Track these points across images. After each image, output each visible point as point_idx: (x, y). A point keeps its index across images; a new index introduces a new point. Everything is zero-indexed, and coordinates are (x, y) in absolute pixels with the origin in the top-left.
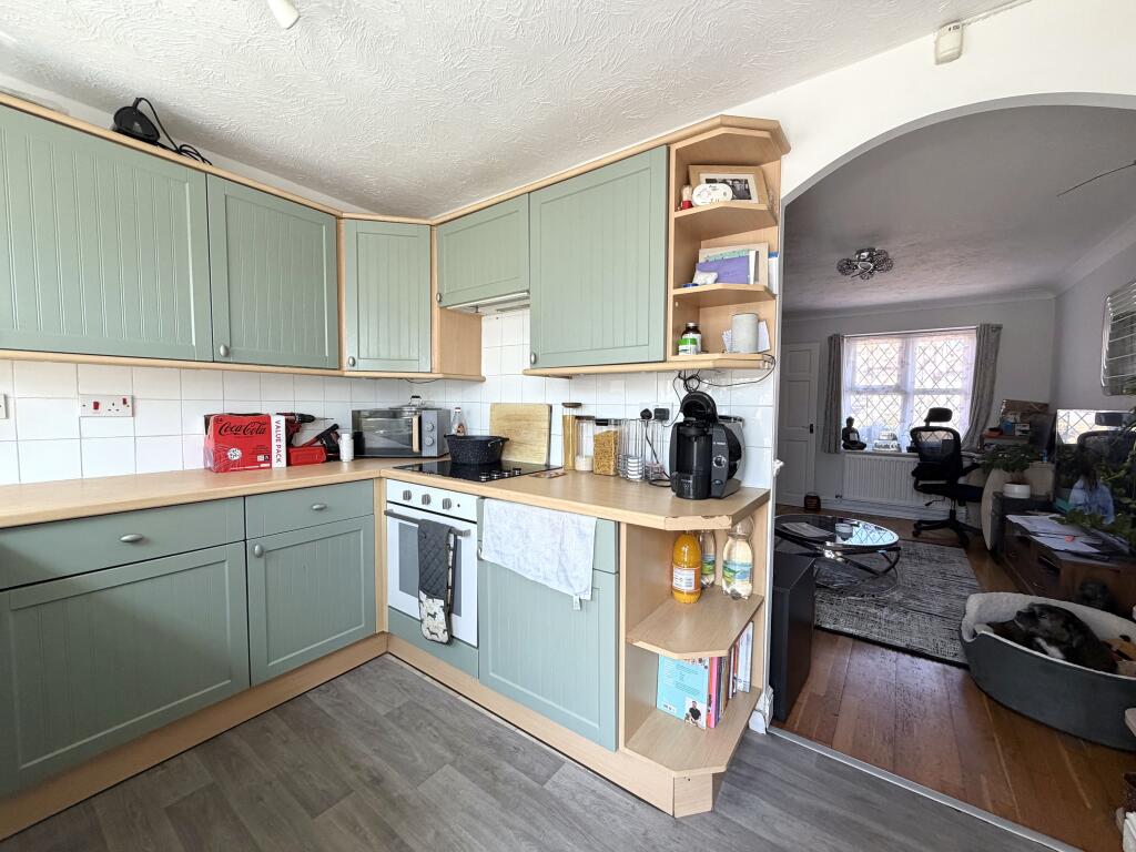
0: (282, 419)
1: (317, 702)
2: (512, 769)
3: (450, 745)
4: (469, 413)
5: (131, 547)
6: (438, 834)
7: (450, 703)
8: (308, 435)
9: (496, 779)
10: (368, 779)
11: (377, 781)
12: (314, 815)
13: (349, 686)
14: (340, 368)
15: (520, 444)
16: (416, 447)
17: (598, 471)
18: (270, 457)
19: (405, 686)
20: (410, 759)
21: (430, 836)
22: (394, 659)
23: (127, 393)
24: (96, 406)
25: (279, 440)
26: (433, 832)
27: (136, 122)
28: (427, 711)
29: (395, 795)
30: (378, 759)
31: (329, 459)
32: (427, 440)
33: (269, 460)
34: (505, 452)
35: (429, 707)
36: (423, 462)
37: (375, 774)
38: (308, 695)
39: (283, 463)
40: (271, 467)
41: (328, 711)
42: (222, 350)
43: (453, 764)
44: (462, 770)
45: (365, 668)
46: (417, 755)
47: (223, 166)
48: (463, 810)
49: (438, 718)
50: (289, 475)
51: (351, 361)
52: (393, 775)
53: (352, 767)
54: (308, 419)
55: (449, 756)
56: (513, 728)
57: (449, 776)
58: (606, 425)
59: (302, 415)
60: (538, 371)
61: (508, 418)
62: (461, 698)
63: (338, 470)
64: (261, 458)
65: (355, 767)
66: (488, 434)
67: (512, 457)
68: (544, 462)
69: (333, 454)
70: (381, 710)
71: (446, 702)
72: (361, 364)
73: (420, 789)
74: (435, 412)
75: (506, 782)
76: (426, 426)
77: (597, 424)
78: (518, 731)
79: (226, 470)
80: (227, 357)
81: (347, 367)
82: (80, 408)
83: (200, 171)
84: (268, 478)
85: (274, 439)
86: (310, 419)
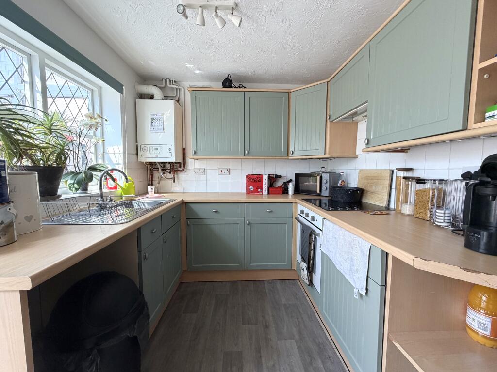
0: (267, 177)
1: (266, 285)
2: (322, 366)
3: (300, 333)
4: (350, 175)
5: (215, 213)
6: (274, 365)
7: (311, 314)
8: (279, 183)
9: (311, 363)
10: (264, 324)
11: (267, 327)
12: (244, 324)
13: (278, 285)
14: (288, 155)
15: (372, 193)
16: (318, 191)
17: (417, 216)
18: (262, 190)
19: (297, 297)
20: (282, 327)
21: (271, 363)
22: (299, 283)
23: (228, 167)
24: (221, 171)
25: (265, 184)
26: (273, 363)
27: (228, 83)
28: (300, 312)
29: (269, 337)
30: (271, 318)
31: (284, 193)
32: (324, 188)
33: (262, 191)
34: (364, 197)
35: (301, 312)
36: (322, 198)
37: (267, 324)
38: (265, 281)
39: (267, 193)
40: (262, 194)
41: (267, 291)
42: (247, 152)
43: (297, 342)
44: (299, 348)
45: (287, 281)
46: (285, 328)
47: (250, 87)
48: (289, 365)
49: (302, 318)
50: (269, 197)
51: (291, 152)
52: (273, 328)
53: (262, 316)
54: (278, 177)
55: (297, 337)
56: (334, 347)
57: (291, 345)
58: (424, 183)
59: (276, 175)
60: (369, 149)
61: (367, 178)
62: (317, 315)
63: (287, 197)
64: (259, 190)
65: (263, 317)
66: (356, 186)
67: (368, 200)
68: (384, 205)
69: (285, 191)
70: (283, 301)
71: (309, 313)
72: (296, 153)
73: (279, 342)
74: (328, 174)
75: (315, 368)
76: (324, 181)
77: (417, 183)
78: (336, 350)
79: (249, 194)
80: (248, 154)
81: (290, 155)
82: (218, 172)
83: (243, 91)
84: (262, 198)
85: (264, 184)
86: (280, 177)
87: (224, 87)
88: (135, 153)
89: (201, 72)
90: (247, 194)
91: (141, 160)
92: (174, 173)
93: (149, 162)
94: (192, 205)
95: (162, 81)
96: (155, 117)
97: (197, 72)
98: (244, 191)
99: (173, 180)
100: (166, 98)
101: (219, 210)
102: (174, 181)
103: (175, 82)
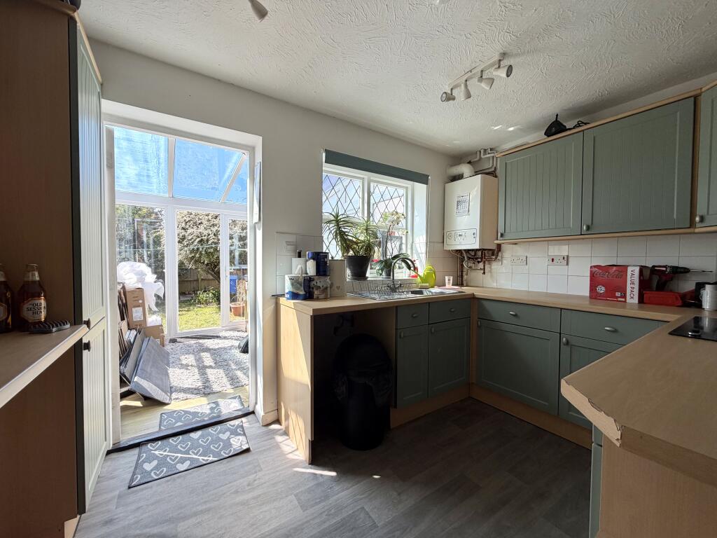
0: (637, 270)
5: (513, 317)
14: (691, 226)
18: (625, 294)
23: (565, 254)
24: (553, 260)
25: (633, 283)
27: (556, 128)
33: (625, 297)
39: (636, 300)
40: (625, 301)
50: (640, 308)
51: (698, 219)
54: (682, 271)
59: (675, 267)
64: (618, 294)
69: (694, 302)
72: (709, 220)
79: (595, 299)
80: (589, 231)
81: (698, 225)
82: (546, 261)
83: (580, 131)
84: (624, 307)
85: (629, 282)
86: (686, 271)
87: (548, 136)
88: (441, 241)
89: (516, 127)
90: (591, 297)
91: (447, 248)
92: (484, 263)
93: (457, 250)
94: (484, 302)
95: (476, 153)
96: (461, 199)
97: (511, 129)
98: (587, 293)
99: (482, 271)
100: (476, 173)
101: (519, 314)
102: (484, 273)
103: (491, 149)
